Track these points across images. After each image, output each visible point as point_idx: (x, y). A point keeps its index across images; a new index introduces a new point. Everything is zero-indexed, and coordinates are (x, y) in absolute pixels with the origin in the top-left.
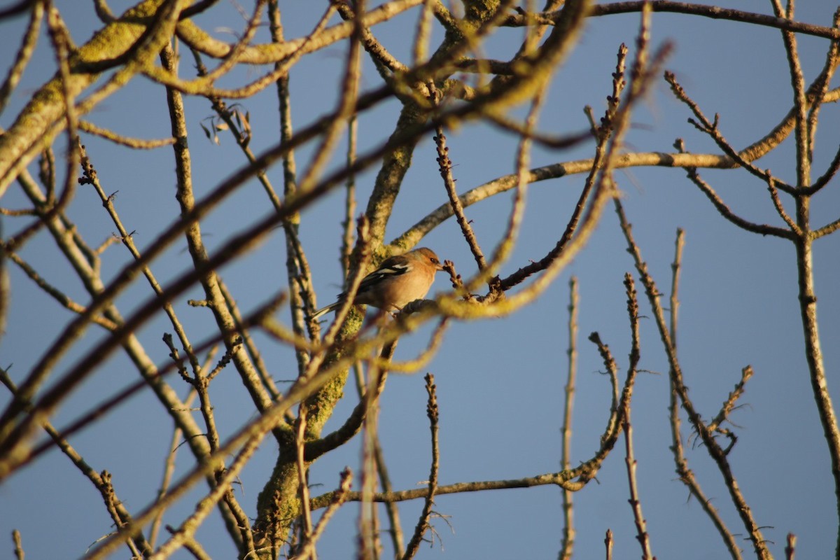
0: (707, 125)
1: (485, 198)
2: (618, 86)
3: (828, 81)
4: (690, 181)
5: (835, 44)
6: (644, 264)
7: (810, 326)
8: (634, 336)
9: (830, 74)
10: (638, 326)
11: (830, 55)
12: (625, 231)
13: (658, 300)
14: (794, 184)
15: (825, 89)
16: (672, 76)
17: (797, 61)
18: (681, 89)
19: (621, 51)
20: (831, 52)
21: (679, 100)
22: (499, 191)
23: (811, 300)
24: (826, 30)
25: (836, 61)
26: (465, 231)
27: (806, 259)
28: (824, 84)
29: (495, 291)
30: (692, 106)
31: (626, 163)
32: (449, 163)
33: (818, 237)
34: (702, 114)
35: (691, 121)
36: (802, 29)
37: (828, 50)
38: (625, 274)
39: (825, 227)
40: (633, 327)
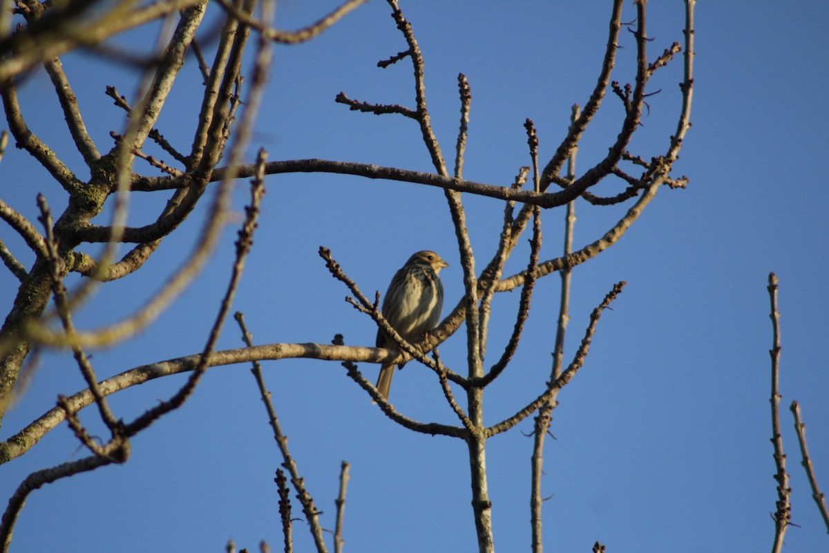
0: (366, 305)
1: (116, 391)
2: (257, 195)
3: (502, 264)
4: (350, 379)
5: (509, 224)
6: (301, 479)
7: (485, 535)
8: (287, 542)
9: (504, 256)
10: (291, 530)
11: (504, 235)
12: (280, 444)
13: (316, 518)
14: (465, 375)
15: (499, 273)
16: (328, 252)
17: (466, 236)
18: (337, 266)
19: (259, 155)
20: (505, 232)
21: (336, 279)
22: (133, 384)
23: (485, 506)
24: (496, 189)
25: (510, 243)
26: (83, 369)
27: (480, 459)
28: (497, 269)
29: (118, 437)
30: (350, 285)
31: (278, 353)
32: (64, 289)
33: (492, 435)
34: (361, 294)
35: (347, 299)
36: (469, 188)
37: (502, 230)
38: (276, 470)
39: (501, 424)
40: (286, 531)
